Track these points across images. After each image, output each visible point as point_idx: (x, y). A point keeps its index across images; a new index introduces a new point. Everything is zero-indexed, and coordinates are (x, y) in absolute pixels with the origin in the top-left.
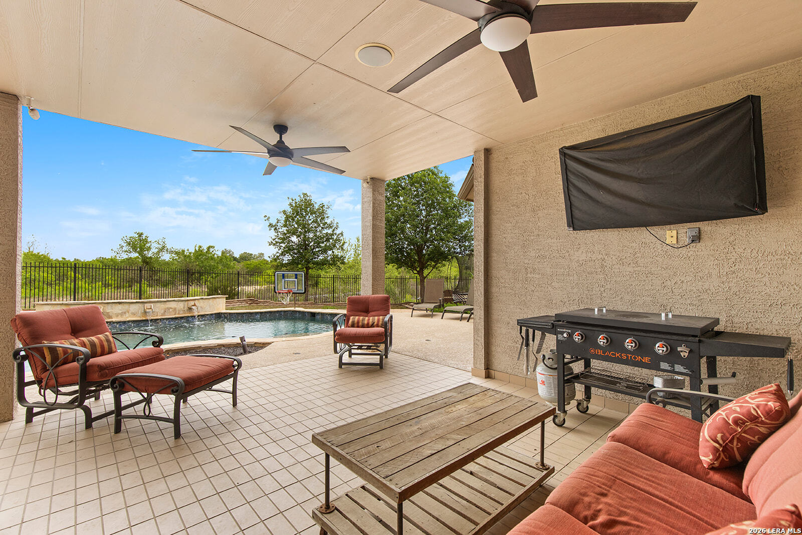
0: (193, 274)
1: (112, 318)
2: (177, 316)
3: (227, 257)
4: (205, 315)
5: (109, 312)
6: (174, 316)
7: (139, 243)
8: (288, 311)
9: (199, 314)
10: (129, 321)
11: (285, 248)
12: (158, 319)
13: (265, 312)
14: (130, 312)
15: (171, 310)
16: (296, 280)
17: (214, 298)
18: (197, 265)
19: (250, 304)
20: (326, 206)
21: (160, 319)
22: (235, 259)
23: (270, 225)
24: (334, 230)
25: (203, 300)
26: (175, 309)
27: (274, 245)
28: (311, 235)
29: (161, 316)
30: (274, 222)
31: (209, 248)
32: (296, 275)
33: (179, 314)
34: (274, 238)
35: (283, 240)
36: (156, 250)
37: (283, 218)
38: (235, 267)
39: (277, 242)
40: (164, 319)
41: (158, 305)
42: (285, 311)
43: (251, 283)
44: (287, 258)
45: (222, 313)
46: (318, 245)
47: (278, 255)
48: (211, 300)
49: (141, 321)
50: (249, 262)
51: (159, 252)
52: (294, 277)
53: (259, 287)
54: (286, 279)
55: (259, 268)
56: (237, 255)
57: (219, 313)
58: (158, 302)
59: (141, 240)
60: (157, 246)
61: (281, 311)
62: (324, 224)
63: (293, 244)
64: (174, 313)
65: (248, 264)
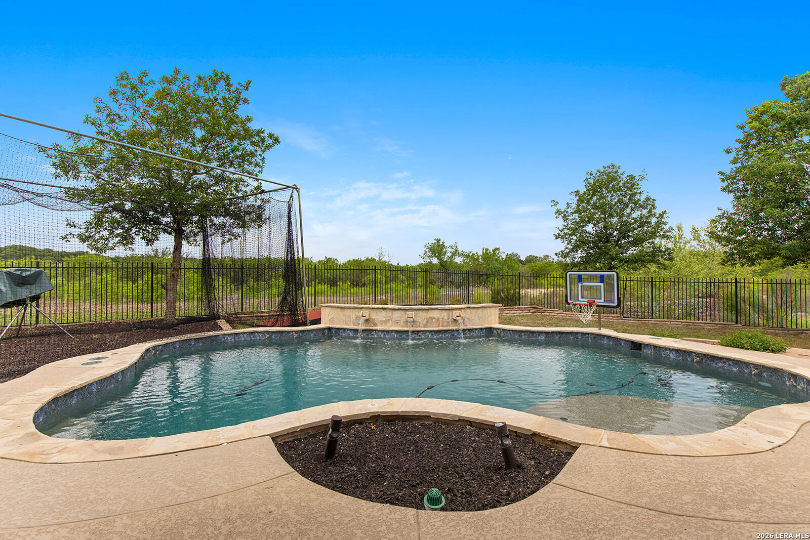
0: (481, 276)
1: (377, 326)
2: (440, 328)
3: (513, 259)
4: (473, 329)
5: (374, 319)
6: (437, 329)
7: (437, 249)
8: (588, 334)
9: (465, 328)
10: (392, 331)
11: (576, 240)
12: (420, 331)
13: (553, 332)
14: (393, 320)
15: (433, 321)
16: (602, 285)
17: (484, 307)
18: (484, 267)
19: (533, 313)
20: (637, 178)
21: (423, 331)
22: (521, 261)
23: (558, 212)
24: (650, 211)
25: (471, 310)
26: (438, 320)
27: (562, 238)
28: (615, 220)
29: (424, 327)
30: (562, 207)
31: (494, 250)
32: (602, 276)
33: (443, 326)
34: (561, 228)
35: (574, 231)
36: (451, 254)
37: (574, 201)
38: (519, 268)
39: (565, 234)
40: (426, 331)
41: (420, 313)
42: (583, 334)
43: (536, 286)
44: (579, 255)
45: (494, 328)
46: (624, 235)
47: (567, 251)
48: (480, 310)
49: (403, 331)
50: (534, 264)
51: (452, 256)
52: (599, 280)
53: (543, 290)
54: (585, 284)
55: (544, 270)
56: (523, 258)
57: (491, 328)
58: (420, 309)
59: (438, 246)
60: (451, 250)
61: (577, 333)
62: (635, 203)
63: (588, 235)
64: (437, 325)
65: (533, 266)
